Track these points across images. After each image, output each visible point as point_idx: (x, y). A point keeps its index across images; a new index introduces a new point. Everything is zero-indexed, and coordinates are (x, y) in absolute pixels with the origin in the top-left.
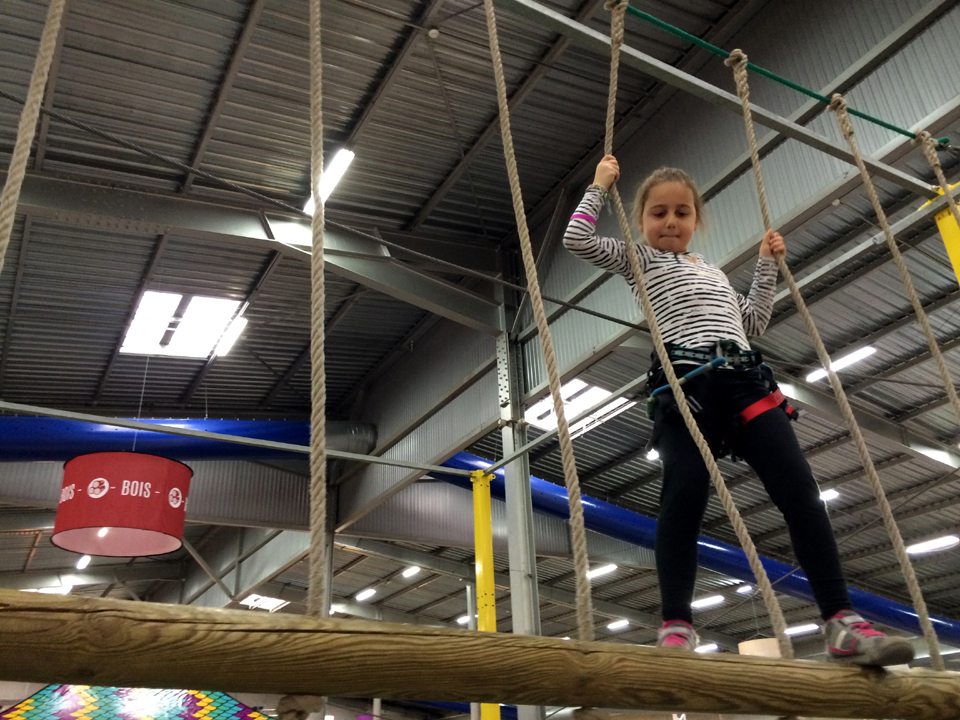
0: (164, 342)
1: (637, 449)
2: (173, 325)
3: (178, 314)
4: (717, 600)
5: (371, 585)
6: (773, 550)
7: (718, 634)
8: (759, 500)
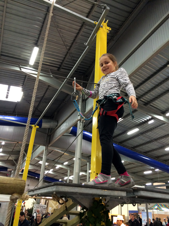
0: (7, 97)
1: (125, 132)
2: (8, 93)
3: (8, 90)
4: (150, 172)
5: (67, 161)
6: (163, 160)
7: (152, 181)
8: (158, 147)
